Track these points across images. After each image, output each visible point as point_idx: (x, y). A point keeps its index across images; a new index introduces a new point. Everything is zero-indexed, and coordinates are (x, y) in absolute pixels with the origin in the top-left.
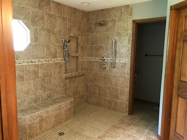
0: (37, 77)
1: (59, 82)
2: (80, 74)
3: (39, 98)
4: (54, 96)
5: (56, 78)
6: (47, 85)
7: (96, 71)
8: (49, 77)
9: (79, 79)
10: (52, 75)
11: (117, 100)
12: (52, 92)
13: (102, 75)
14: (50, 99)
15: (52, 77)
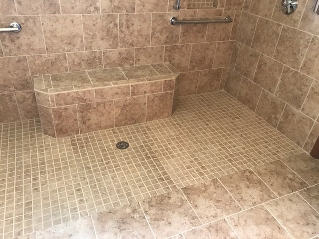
0: (92, 9)
1: (153, 29)
2: (220, 15)
3: (100, 59)
4: (139, 60)
5: (147, 17)
6: (121, 31)
7: (266, 16)
8: (127, 11)
9: (215, 28)
10: (134, 9)
11: (294, 109)
12: (133, 50)
13: (280, 28)
14: (127, 66)
15: (136, 13)
